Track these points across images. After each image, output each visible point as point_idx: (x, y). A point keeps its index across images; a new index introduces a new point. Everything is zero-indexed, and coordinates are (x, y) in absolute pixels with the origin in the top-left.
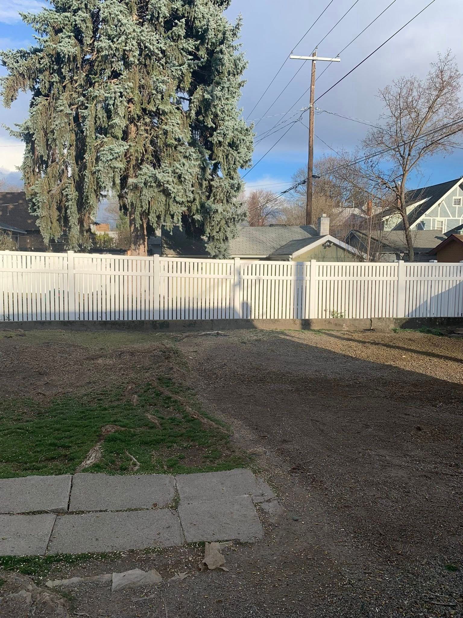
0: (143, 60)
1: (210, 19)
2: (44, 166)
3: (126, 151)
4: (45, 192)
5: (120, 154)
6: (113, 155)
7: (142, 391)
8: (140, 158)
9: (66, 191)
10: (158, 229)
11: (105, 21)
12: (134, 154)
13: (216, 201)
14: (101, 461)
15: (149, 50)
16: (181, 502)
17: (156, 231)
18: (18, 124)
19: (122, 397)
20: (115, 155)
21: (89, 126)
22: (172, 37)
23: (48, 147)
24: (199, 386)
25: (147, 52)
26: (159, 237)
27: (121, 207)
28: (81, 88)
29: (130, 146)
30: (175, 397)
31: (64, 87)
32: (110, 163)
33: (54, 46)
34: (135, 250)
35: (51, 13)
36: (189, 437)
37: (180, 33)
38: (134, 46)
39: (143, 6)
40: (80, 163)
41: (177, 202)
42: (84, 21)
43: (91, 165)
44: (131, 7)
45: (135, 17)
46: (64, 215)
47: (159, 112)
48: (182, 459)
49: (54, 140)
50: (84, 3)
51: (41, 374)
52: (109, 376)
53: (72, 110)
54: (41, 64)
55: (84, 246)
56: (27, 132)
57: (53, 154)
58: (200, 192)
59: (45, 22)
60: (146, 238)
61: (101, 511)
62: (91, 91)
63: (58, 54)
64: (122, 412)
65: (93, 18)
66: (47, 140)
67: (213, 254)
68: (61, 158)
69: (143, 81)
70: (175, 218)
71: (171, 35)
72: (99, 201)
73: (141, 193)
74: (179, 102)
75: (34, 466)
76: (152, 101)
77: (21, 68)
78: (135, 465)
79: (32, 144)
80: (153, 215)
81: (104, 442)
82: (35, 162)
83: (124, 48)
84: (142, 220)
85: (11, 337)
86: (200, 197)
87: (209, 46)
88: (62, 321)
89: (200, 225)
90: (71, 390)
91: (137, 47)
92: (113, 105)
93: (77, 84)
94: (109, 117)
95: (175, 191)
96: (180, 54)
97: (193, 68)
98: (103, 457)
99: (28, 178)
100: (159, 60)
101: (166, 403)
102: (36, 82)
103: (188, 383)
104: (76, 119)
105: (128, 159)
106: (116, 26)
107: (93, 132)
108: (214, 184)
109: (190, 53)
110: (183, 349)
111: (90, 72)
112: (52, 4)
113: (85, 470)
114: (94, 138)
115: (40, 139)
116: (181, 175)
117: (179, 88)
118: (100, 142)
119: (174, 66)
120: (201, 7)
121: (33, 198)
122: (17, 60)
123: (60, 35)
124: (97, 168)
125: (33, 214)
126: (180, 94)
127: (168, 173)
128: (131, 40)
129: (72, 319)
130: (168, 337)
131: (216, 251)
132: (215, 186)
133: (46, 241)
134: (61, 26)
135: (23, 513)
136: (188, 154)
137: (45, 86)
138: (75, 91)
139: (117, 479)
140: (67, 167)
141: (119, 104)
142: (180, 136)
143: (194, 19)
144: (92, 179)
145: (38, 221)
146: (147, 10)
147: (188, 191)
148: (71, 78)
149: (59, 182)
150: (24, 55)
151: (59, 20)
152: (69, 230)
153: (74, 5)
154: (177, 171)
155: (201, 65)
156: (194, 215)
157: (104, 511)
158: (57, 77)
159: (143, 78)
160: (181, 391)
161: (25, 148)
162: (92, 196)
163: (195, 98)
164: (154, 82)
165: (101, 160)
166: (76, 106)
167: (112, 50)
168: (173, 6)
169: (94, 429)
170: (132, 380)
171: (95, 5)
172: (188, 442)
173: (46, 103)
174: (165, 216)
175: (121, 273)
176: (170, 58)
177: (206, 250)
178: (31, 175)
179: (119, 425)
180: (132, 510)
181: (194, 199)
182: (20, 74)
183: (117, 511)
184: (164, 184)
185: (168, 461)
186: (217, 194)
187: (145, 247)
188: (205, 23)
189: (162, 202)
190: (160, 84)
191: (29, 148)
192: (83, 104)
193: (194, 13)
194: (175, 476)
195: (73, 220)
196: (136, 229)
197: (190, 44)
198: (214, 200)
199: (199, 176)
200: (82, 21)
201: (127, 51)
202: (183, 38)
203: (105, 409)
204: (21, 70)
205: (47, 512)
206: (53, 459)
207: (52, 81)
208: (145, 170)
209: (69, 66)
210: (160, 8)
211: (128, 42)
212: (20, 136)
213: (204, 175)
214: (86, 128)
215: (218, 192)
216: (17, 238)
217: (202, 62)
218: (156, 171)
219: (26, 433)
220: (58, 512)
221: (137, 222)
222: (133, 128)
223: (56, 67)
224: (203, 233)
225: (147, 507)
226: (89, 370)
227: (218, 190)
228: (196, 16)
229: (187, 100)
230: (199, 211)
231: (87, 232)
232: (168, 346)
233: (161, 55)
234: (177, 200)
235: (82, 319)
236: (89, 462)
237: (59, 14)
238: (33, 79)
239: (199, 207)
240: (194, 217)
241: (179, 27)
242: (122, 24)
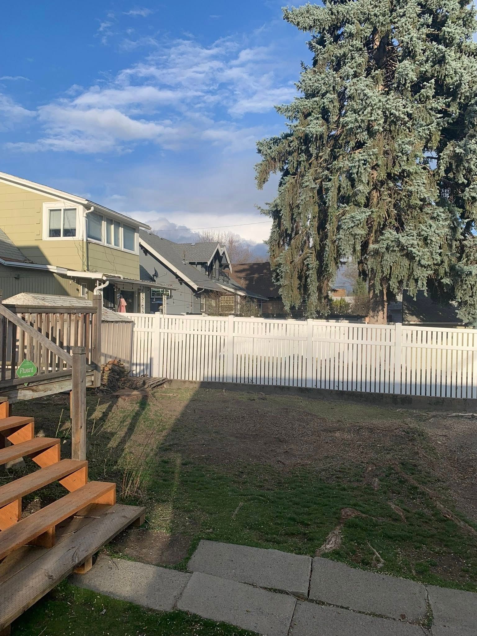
0: (388, 127)
1: (463, 74)
2: (288, 238)
3: (368, 217)
4: (288, 263)
5: (361, 220)
6: (354, 223)
7: (384, 475)
8: (382, 223)
9: (308, 261)
10: (399, 294)
11: (351, 98)
12: (376, 219)
13: (469, 262)
14: (342, 548)
15: (395, 116)
16: (434, 621)
17: (397, 296)
18: (268, 202)
19: (361, 479)
20: (357, 222)
21: (332, 197)
22: (420, 100)
23: (293, 220)
24: (452, 479)
25: (393, 118)
26: (400, 302)
27: (360, 273)
28: (325, 163)
29: (372, 212)
30: (421, 488)
31: (310, 164)
32: (351, 230)
33: (303, 129)
34: (373, 317)
35: (302, 101)
36: (442, 540)
37: (429, 94)
38: (379, 115)
39: (389, 75)
40: (321, 233)
41: (422, 266)
42: (332, 101)
43: (332, 235)
44: (377, 79)
45: (381, 87)
46: (304, 283)
47: (404, 174)
48: (433, 566)
49: (299, 214)
50: (332, 85)
51: (281, 442)
52: (348, 452)
53: (316, 184)
54: (291, 147)
55: (322, 312)
56: (275, 209)
57: (297, 227)
58: (450, 253)
59: (297, 110)
60: (386, 304)
61: (342, 607)
62: (335, 164)
63: (306, 135)
64: (362, 496)
65: (339, 97)
66: (293, 215)
67: (466, 321)
68: (304, 230)
69: (387, 147)
70: (420, 283)
71: (418, 98)
72: (338, 268)
73: (382, 259)
74: (426, 162)
75: (274, 538)
76: (397, 164)
77: (273, 153)
78: (378, 561)
79: (279, 219)
80: (394, 281)
81: (344, 526)
82: (280, 236)
83: (370, 118)
84: (382, 286)
85: (254, 400)
86: (449, 258)
87: (462, 101)
88: (300, 388)
89: (449, 290)
90: (310, 462)
91: (382, 116)
92: (357, 174)
93: (322, 159)
94: (353, 186)
95: (420, 254)
96: (428, 115)
97: (441, 126)
98: (344, 543)
99: (273, 251)
100: (405, 123)
101: (412, 493)
102: (285, 163)
103: (438, 474)
104: (320, 192)
105: (370, 225)
106: (362, 100)
107: (335, 202)
108: (467, 243)
109: (440, 112)
110: (430, 431)
111: (334, 146)
112: (303, 92)
113: (325, 555)
114: (336, 208)
115: (286, 214)
116: (427, 236)
117: (426, 148)
118: (341, 211)
119: (421, 127)
120: (453, 64)
121: (277, 269)
122: (270, 147)
123: (309, 118)
124: (338, 237)
125: (277, 283)
126: (427, 154)
127: (413, 236)
128: (377, 110)
129: (309, 386)
130: (411, 415)
131: (470, 318)
132: (468, 245)
133: (287, 308)
134: (310, 110)
135: (266, 588)
136: (435, 215)
137: (293, 166)
138: (320, 167)
139: (357, 573)
140: (309, 238)
141: (363, 171)
142: (426, 196)
143: (445, 77)
144: (333, 248)
145: (280, 290)
146: (393, 78)
147: (434, 254)
148: (317, 154)
149: (301, 252)
150: (276, 141)
151: (308, 105)
152: (308, 298)
153: (322, 90)
154: (423, 233)
155: (452, 122)
156: (442, 278)
157: (346, 608)
158: (305, 156)
159: (388, 144)
160: (429, 481)
161: (272, 223)
162: (332, 264)
163: (444, 155)
164: (399, 145)
165: (342, 228)
166: (320, 180)
167: (358, 122)
168: (422, 69)
169: (334, 510)
170: (372, 461)
171: (342, 85)
172: (441, 546)
173: (293, 181)
174: (408, 280)
175: (360, 342)
176: (417, 119)
177: (457, 317)
178: (276, 248)
179: (360, 511)
180: (376, 615)
181: (442, 262)
182: (272, 159)
183: (360, 612)
184: (407, 248)
185: (417, 564)
186: (470, 255)
187: (384, 314)
188: (458, 78)
189: (404, 267)
190: (406, 145)
191: (276, 223)
192: (327, 177)
193: (444, 70)
194: (426, 586)
195: (313, 288)
196: (375, 295)
197: (440, 103)
198: (467, 261)
199: (448, 237)
200: (330, 102)
201: (372, 121)
202: (431, 98)
203: (344, 489)
204: (273, 155)
205: (288, 594)
206: (293, 534)
207: (300, 160)
208: (387, 235)
209: (316, 144)
210: (407, 75)
211: (373, 112)
212: (269, 213)
213: (454, 235)
214: (329, 199)
215: (472, 252)
216: (260, 305)
217: (453, 119)
218: (400, 235)
219: (267, 502)
220: (298, 596)
221: (377, 288)
222: (375, 194)
223: (303, 148)
224: (454, 298)
225: (394, 617)
226: (327, 443)
227: (471, 250)
228: (447, 74)
229: (435, 158)
230: (448, 274)
231: (325, 298)
232: (411, 426)
233: (407, 119)
234: (422, 263)
235: (319, 387)
236: (329, 546)
237: (308, 100)
238: (283, 161)
239: (447, 270)
240: (442, 281)
241: (428, 89)
242: (368, 97)
